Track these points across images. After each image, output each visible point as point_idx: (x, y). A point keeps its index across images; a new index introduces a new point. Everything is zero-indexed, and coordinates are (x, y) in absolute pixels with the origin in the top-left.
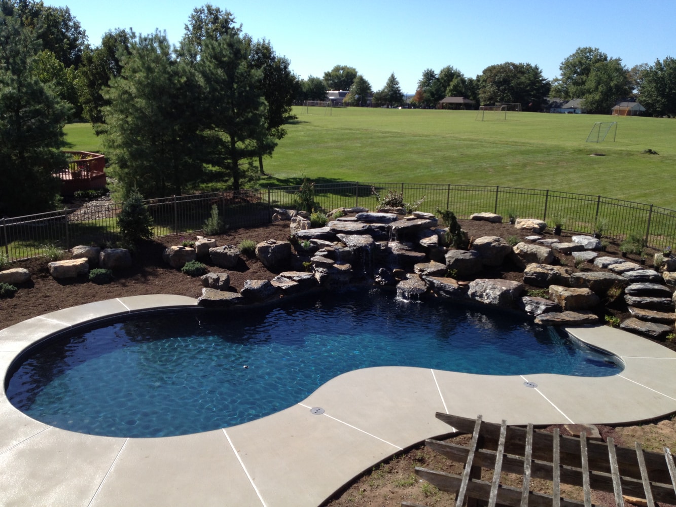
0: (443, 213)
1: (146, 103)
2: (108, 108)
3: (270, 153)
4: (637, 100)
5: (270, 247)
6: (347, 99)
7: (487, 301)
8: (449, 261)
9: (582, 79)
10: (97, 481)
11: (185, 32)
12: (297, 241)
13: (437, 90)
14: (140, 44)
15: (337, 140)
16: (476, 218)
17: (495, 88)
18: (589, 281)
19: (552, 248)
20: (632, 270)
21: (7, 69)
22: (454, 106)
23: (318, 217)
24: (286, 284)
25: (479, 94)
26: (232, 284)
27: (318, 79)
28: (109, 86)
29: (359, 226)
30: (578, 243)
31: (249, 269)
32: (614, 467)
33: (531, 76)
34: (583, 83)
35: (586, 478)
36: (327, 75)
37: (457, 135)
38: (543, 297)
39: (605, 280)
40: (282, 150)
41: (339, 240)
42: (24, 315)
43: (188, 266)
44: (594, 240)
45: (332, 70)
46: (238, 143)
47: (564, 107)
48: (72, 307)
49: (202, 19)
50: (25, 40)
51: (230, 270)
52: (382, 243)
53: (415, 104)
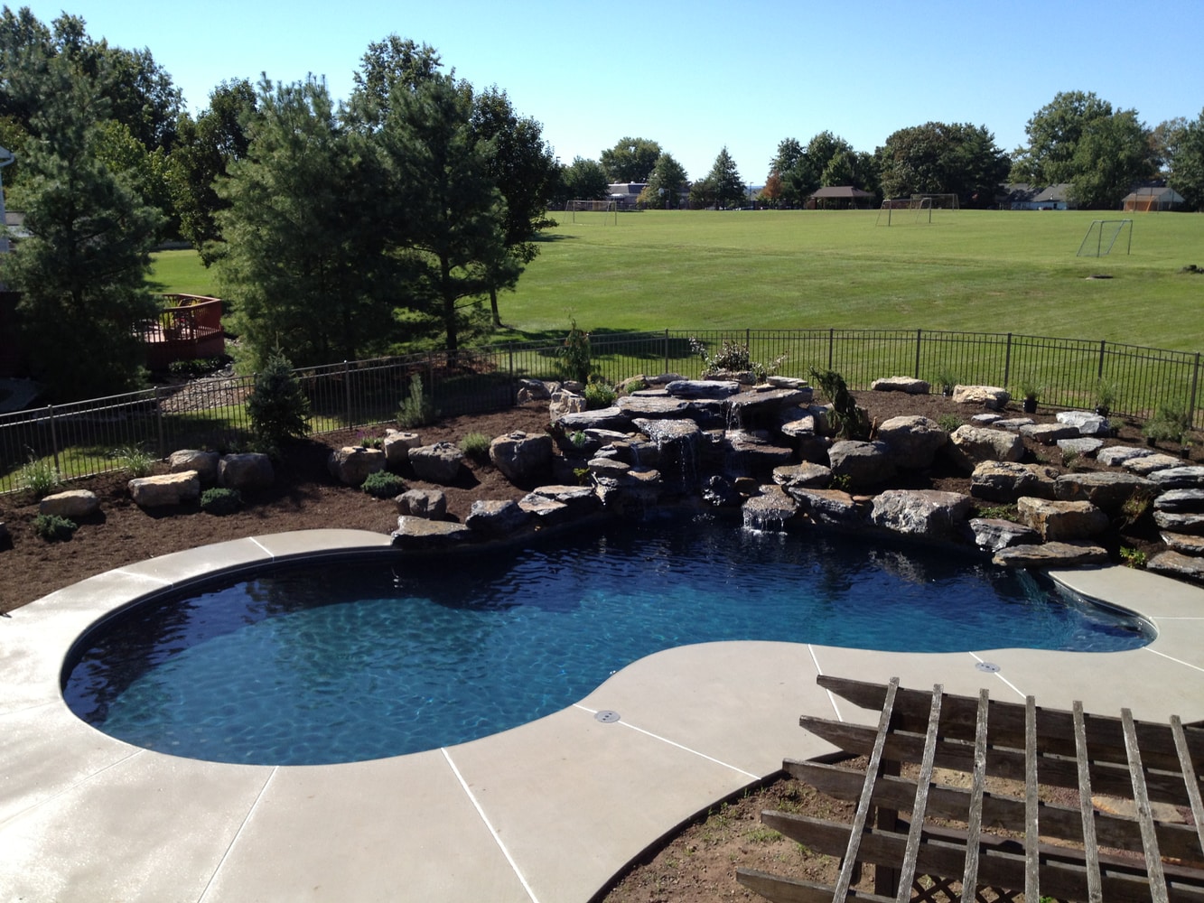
0: (822, 377)
1: (293, 203)
2: (226, 213)
3: (511, 286)
4: (1168, 183)
5: (516, 443)
6: (644, 196)
7: (905, 529)
8: (836, 460)
9: (1067, 149)
10: (226, 835)
11: (355, 85)
12: (563, 432)
13: (807, 176)
14: (279, 100)
15: (628, 265)
16: (881, 387)
17: (910, 169)
18: (1089, 488)
19: (1020, 433)
20: (1167, 467)
21: (51, 151)
22: (835, 203)
23: (598, 391)
24: (545, 507)
25: (881, 180)
26: (449, 509)
27: (591, 163)
28: (228, 176)
29: (673, 404)
30: (1067, 424)
31: (479, 483)
32: (1132, 753)
33: (975, 144)
34: (1070, 155)
35: (1083, 771)
36: (608, 156)
37: (842, 252)
38: (1007, 519)
39: (1118, 484)
40: (532, 284)
41: (636, 429)
42: (90, 569)
43: (373, 480)
44: (1096, 419)
45: (616, 147)
46: (453, 269)
47: (1035, 199)
48: (173, 554)
49: (383, 62)
50: (81, 98)
51: (446, 485)
52: (715, 433)
53: (766, 201)
